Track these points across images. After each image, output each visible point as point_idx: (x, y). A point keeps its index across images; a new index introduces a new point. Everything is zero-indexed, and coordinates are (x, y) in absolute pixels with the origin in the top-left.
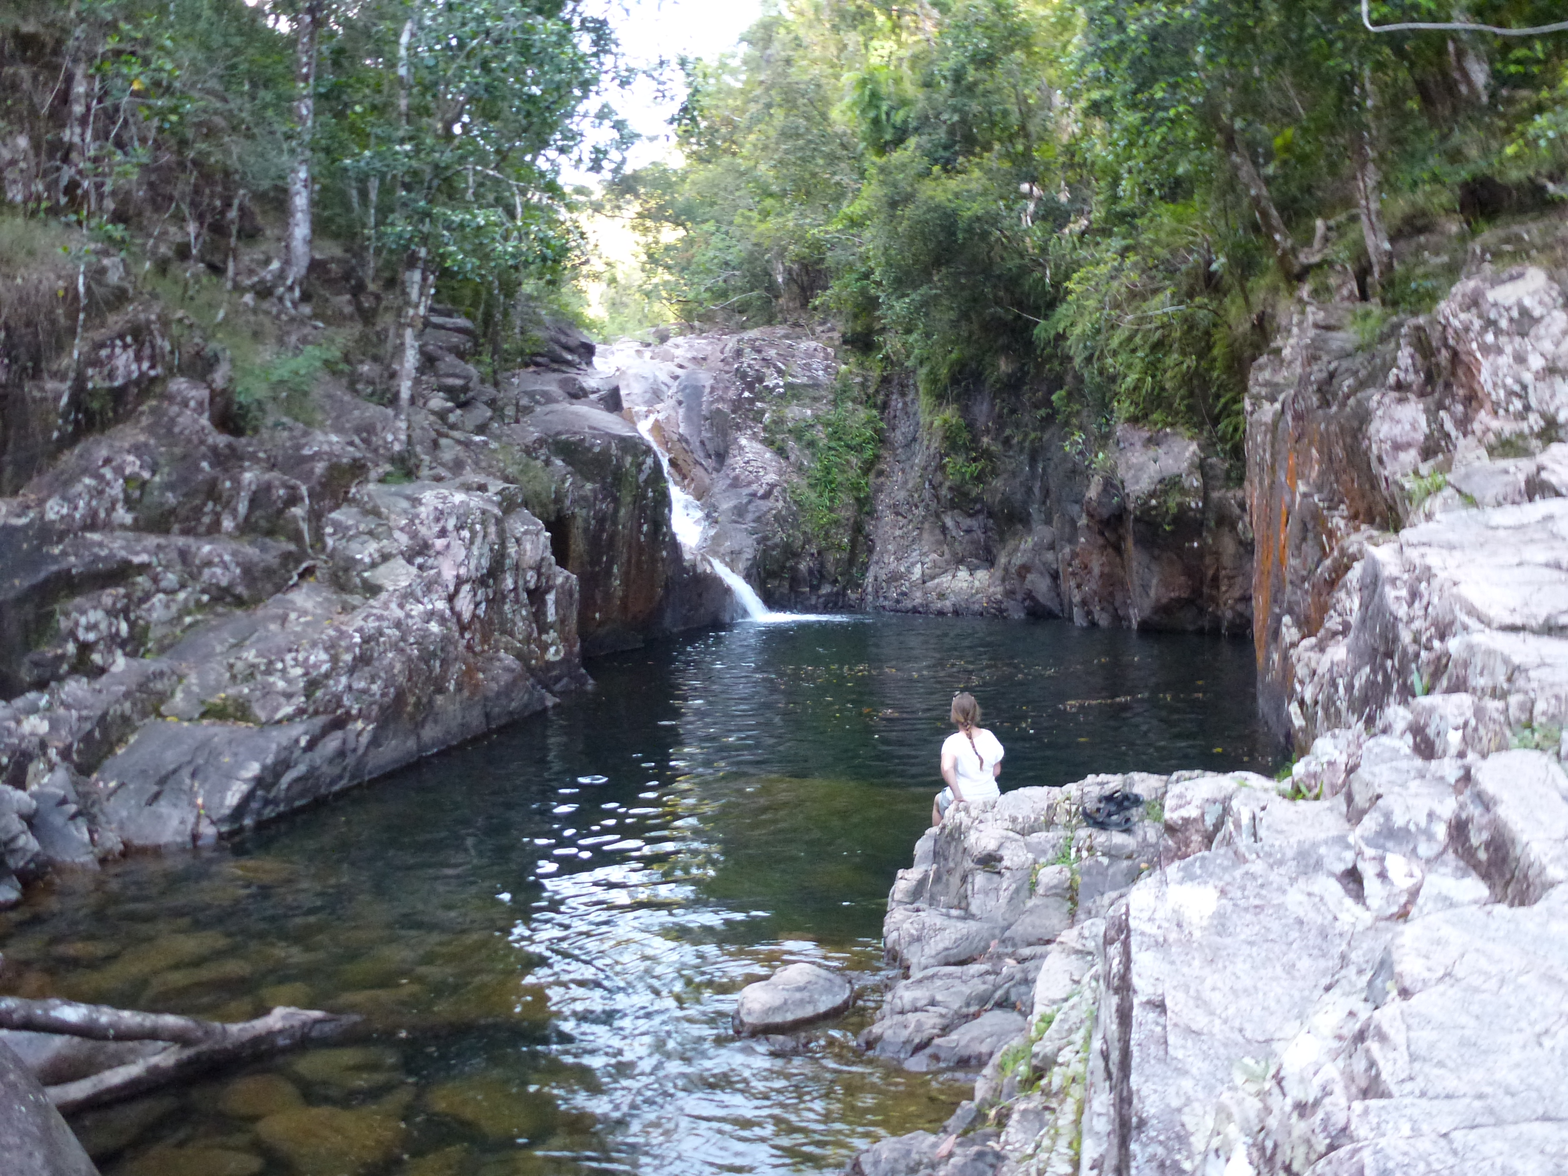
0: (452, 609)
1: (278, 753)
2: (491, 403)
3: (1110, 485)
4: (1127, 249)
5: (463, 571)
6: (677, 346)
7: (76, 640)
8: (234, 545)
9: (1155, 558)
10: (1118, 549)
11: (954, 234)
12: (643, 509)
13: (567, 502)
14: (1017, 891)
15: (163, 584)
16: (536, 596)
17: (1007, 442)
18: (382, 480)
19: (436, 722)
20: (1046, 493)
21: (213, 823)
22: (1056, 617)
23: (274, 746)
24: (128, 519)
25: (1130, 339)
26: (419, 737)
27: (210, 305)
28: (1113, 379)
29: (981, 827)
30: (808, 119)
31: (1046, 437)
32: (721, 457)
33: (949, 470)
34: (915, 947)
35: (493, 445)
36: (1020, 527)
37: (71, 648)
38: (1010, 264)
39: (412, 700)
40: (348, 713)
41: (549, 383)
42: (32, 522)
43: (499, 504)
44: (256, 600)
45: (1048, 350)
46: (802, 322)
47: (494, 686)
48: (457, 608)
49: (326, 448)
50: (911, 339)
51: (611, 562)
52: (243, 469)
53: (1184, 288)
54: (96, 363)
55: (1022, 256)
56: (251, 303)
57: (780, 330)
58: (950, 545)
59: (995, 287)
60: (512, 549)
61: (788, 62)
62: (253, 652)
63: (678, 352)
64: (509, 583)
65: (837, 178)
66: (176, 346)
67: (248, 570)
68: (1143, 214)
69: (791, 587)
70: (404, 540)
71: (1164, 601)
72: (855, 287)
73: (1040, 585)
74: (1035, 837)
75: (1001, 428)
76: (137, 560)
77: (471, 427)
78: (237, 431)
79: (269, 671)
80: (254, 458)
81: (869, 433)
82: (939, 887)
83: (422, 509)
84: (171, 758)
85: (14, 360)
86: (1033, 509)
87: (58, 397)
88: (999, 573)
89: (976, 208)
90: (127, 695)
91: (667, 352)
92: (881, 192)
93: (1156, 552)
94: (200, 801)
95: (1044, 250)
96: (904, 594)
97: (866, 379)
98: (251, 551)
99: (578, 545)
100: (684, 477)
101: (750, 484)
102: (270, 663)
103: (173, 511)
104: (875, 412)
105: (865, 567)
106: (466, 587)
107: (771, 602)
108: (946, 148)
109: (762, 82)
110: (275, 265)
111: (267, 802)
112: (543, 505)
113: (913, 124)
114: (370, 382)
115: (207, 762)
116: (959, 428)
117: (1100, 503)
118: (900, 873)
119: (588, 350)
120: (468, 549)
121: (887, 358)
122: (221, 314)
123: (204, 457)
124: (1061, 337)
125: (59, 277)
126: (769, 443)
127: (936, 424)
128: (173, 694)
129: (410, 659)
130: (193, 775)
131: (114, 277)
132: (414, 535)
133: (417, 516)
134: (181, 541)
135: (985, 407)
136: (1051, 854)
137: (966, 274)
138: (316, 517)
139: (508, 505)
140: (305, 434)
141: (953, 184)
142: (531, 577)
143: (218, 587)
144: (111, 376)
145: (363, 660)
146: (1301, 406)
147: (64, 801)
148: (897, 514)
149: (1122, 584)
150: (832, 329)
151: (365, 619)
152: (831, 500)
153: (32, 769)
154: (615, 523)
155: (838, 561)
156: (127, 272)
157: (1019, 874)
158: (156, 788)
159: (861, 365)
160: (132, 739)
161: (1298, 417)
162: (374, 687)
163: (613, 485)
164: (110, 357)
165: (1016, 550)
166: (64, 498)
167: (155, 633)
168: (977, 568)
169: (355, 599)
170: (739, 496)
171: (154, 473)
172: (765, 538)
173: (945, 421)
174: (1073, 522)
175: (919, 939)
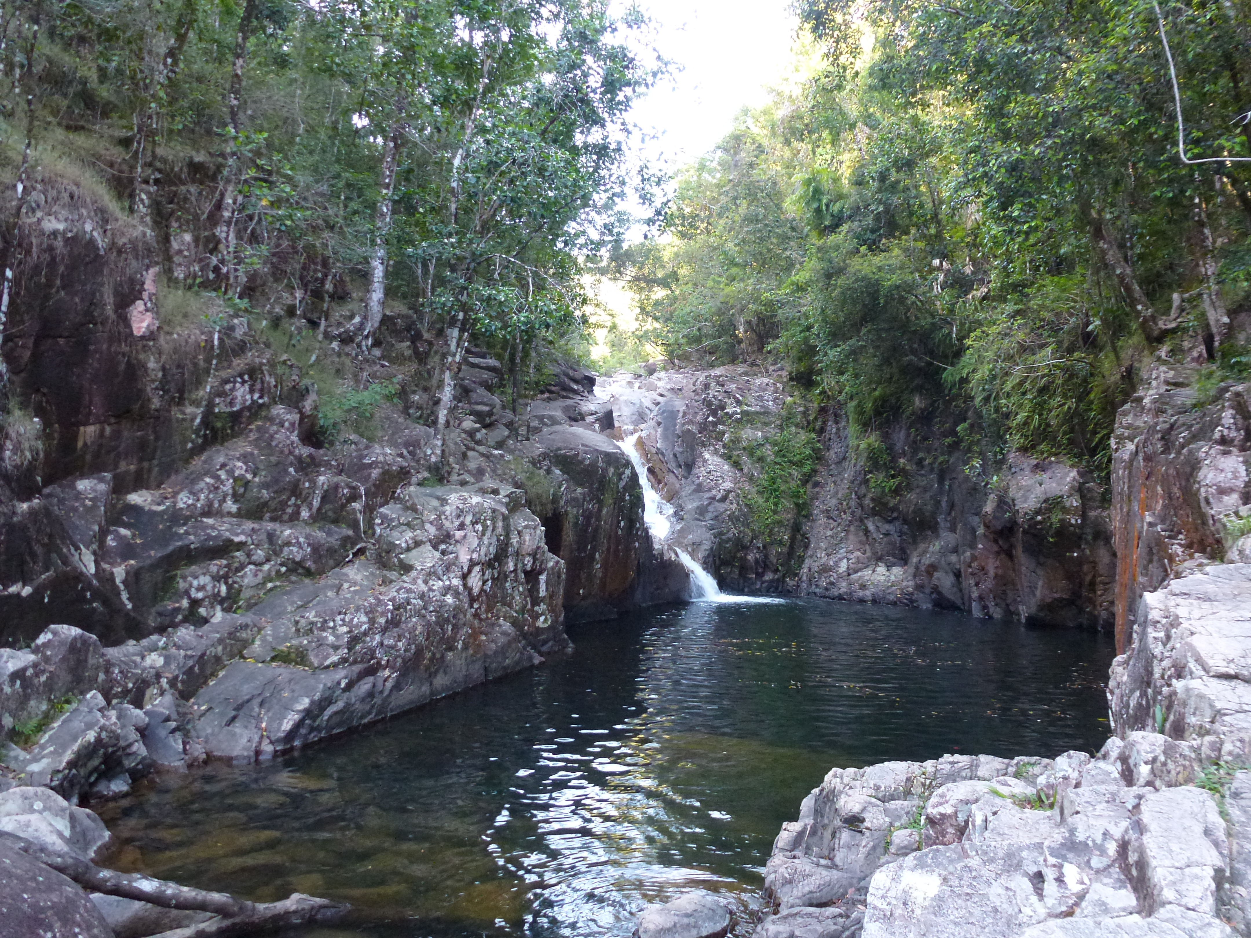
0: (465, 585)
1: (324, 691)
2: (510, 425)
3: (1003, 503)
4: (1018, 313)
5: (475, 556)
6: (660, 379)
7: (189, 597)
8: (308, 530)
9: (1039, 564)
10: (1010, 556)
11: (877, 299)
12: (621, 509)
13: (562, 503)
14: (874, 848)
15: (254, 558)
16: (532, 576)
17: (920, 463)
18: (420, 484)
19: (445, 673)
20: (952, 506)
21: (271, 742)
22: (958, 608)
23: (321, 686)
24: (234, 508)
25: (1021, 384)
26: (431, 684)
27: (307, 350)
28: (1007, 416)
29: (850, 792)
30: (765, 209)
31: (952, 460)
32: (689, 467)
33: (872, 484)
34: (787, 888)
35: (508, 457)
36: (929, 533)
37: (185, 603)
38: (923, 323)
39: (428, 655)
40: (379, 663)
41: (555, 409)
42: (168, 508)
43: (507, 505)
44: (320, 572)
45: (954, 391)
46: (758, 362)
47: (493, 646)
48: (469, 585)
49: (381, 458)
50: (843, 378)
51: (594, 550)
52: (319, 474)
53: (1066, 345)
54: (222, 394)
55: (933, 316)
56: (337, 348)
57: (741, 369)
58: (872, 546)
59: (909, 340)
60: (515, 540)
61: (751, 165)
62: (313, 613)
63: (659, 384)
64: (511, 566)
65: (788, 253)
66: (280, 381)
67: (316, 549)
68: (1033, 283)
69: (740, 574)
70: (432, 530)
71: (1048, 600)
72: (799, 338)
73: (945, 581)
74: (893, 804)
75: (915, 452)
76: (237, 539)
77: (492, 444)
78: (318, 445)
79: (323, 629)
80: (327, 464)
81: (808, 451)
82: (815, 839)
83: (448, 508)
84: (246, 690)
85: (166, 392)
86: (940, 519)
87: (193, 420)
88: (911, 570)
89: (895, 279)
90: (220, 641)
91: (651, 384)
92: (819, 266)
93: (1042, 559)
94: (264, 725)
95: (951, 311)
96: (832, 583)
97: (807, 409)
98: (320, 535)
99: (569, 535)
100: (659, 482)
101: (710, 489)
102: (325, 621)
103: (265, 504)
104: (813, 435)
105: (802, 560)
106: (477, 568)
107: (724, 585)
108: (873, 231)
109: (731, 181)
110: (357, 320)
111: (312, 729)
112: (543, 505)
113: (846, 213)
114: (419, 408)
115: (272, 695)
116: (880, 450)
117: (994, 517)
118: (785, 825)
119: (591, 382)
120: (480, 539)
121: (823, 392)
122: (314, 358)
123: (291, 464)
124: (964, 381)
125: (202, 333)
126: (727, 457)
127: (862, 446)
128: (253, 641)
129: (429, 623)
130: (261, 704)
131: (239, 333)
132: (440, 527)
133: (444, 513)
134: (270, 526)
135: (902, 434)
136: (904, 820)
137: (887, 330)
138: (369, 510)
139: (514, 506)
140: (367, 447)
141: (878, 260)
142: (528, 561)
143: (294, 561)
144: (231, 404)
145: (394, 623)
146: (1150, 449)
147: (168, 719)
148: (829, 518)
149: (1014, 584)
150: (782, 369)
151: (398, 591)
152: (776, 504)
153: (148, 693)
154: (599, 519)
155: (779, 554)
156: (250, 328)
157: (877, 834)
158: (234, 713)
159: (803, 397)
160: (221, 674)
161: (1148, 459)
162: (400, 644)
163: (598, 489)
164: (233, 389)
165: (925, 552)
166: (191, 493)
167: (246, 594)
168: (894, 565)
169: (393, 575)
170: (701, 499)
171: (255, 476)
172: (721, 534)
173: (869, 445)
174: (974, 531)
175: (790, 882)
